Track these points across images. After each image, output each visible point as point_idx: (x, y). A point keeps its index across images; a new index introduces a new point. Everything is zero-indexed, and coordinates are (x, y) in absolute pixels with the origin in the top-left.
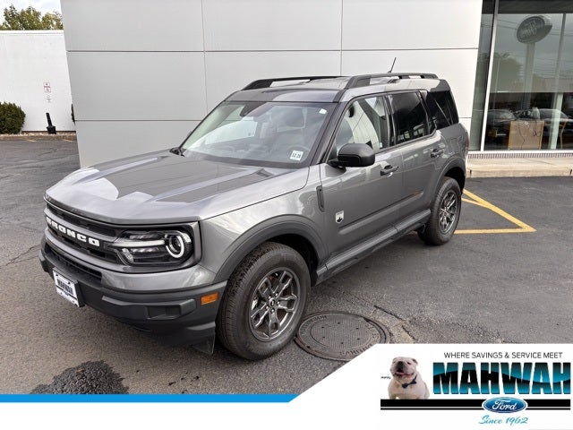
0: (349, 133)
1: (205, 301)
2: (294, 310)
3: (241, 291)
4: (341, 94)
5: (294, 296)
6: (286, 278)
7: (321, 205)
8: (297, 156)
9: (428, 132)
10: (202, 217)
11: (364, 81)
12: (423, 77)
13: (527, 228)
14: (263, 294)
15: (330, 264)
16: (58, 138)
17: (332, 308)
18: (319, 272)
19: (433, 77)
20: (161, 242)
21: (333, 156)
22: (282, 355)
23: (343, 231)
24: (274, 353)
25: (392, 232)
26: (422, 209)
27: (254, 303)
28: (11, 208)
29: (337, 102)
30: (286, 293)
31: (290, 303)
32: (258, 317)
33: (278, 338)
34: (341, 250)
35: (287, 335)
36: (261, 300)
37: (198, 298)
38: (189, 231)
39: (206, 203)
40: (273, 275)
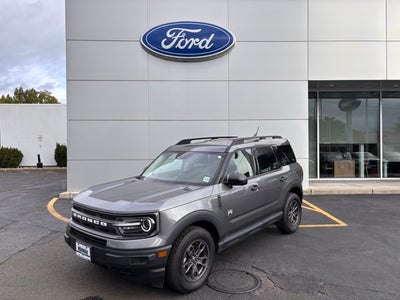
0: (235, 168)
1: (161, 255)
2: (206, 265)
3: (179, 251)
4: (229, 148)
5: (205, 257)
6: (202, 246)
7: (220, 206)
8: (206, 179)
9: (279, 167)
10: (161, 210)
11: (241, 141)
12: (274, 137)
13: (343, 224)
14: (190, 254)
15: (226, 240)
16: (44, 171)
17: (227, 267)
18: (220, 244)
19: (280, 137)
20: (138, 224)
21: (225, 180)
22: (200, 291)
23: (232, 221)
24: (195, 289)
25: (261, 223)
26: (277, 211)
27: (185, 260)
28: (24, 214)
29: (227, 152)
30: (202, 255)
31: (204, 261)
32: (187, 267)
33: (198, 280)
34: (231, 232)
35: (203, 280)
36: (189, 257)
37: (157, 253)
38: (154, 217)
39: (162, 203)
40: (194, 244)
